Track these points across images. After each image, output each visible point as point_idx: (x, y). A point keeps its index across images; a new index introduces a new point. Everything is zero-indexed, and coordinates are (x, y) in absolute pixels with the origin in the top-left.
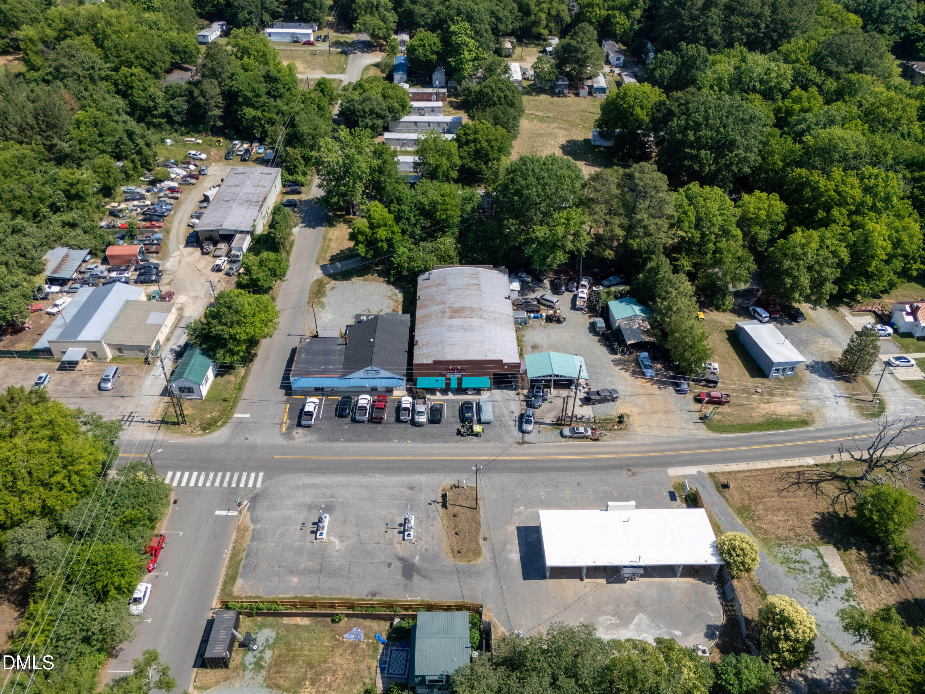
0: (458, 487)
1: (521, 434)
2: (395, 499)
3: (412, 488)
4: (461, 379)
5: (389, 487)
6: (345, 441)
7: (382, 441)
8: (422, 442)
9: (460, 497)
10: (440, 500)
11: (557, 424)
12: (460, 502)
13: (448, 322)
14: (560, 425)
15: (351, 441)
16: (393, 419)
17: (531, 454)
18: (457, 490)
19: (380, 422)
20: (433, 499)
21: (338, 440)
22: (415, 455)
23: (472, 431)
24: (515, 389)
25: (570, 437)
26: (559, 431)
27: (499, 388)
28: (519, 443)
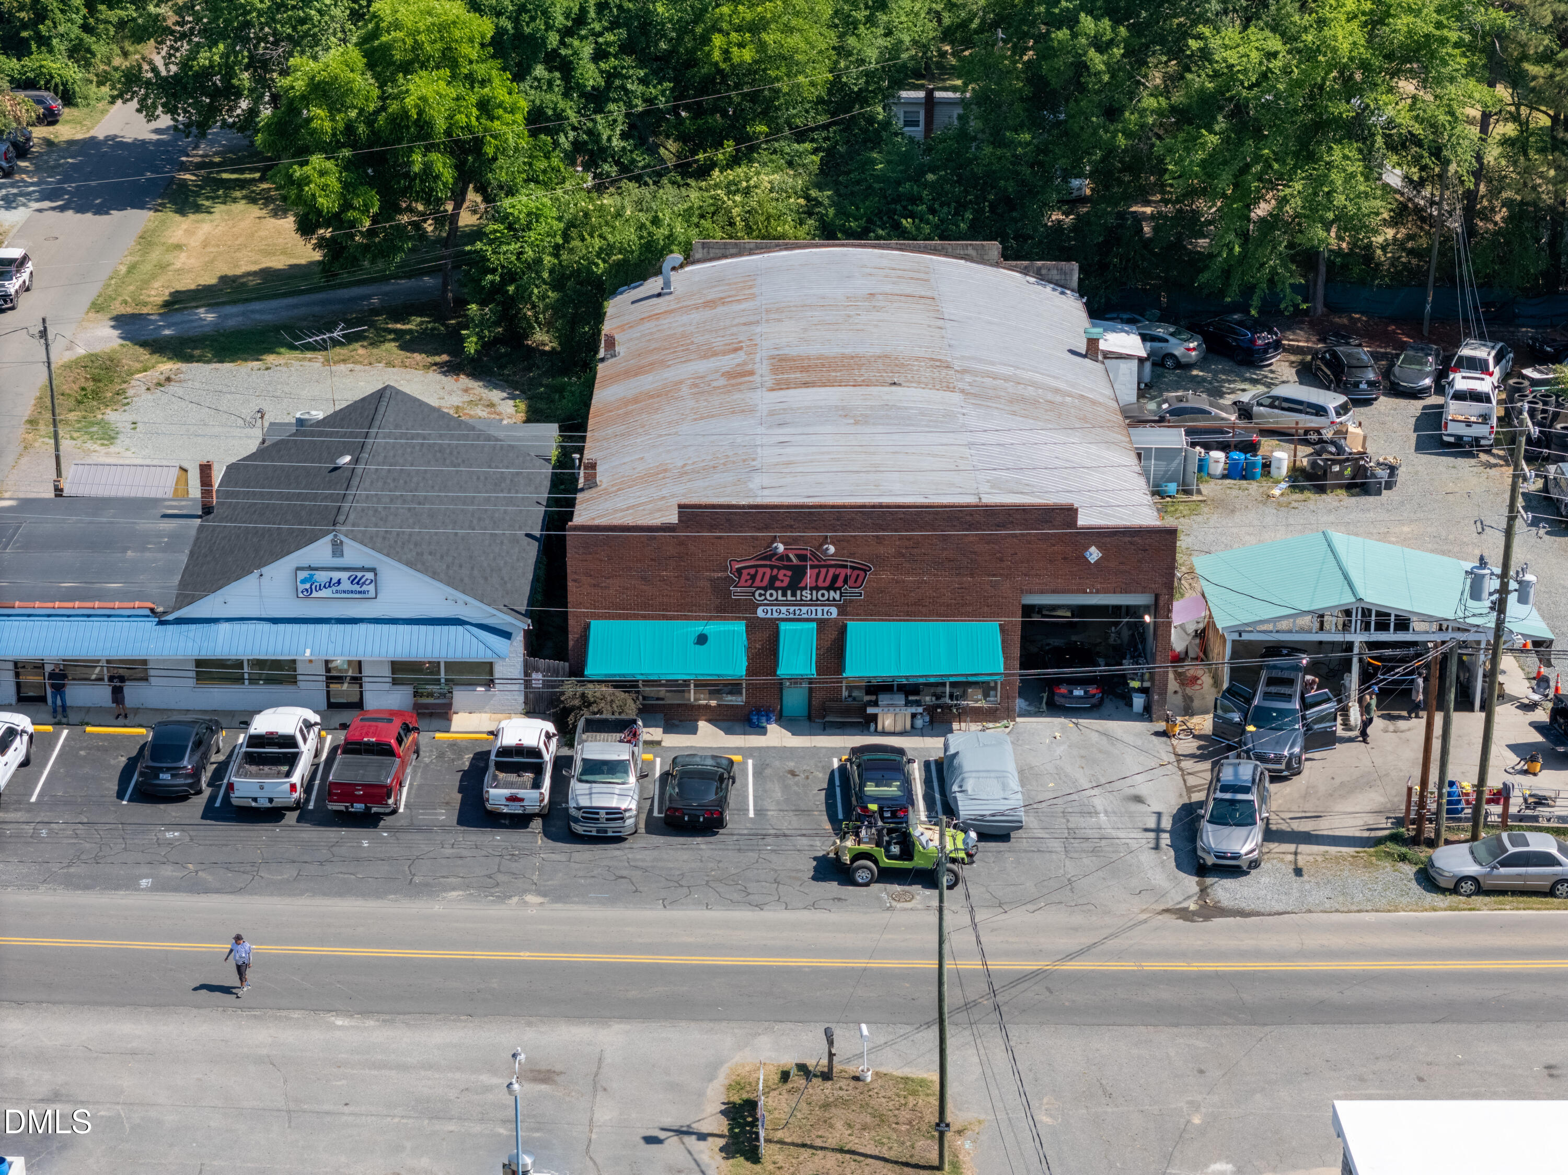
0: (827, 1076)
1: (1191, 883)
2: (435, 1116)
3: (544, 1076)
4: (843, 631)
5: (403, 1068)
6: (161, 886)
7: (378, 894)
8: (613, 900)
9: (839, 1117)
10: (721, 1125)
11: (1395, 838)
12: (838, 1135)
13: (765, 400)
14: (1415, 841)
15: (196, 887)
16: (446, 815)
17: (1258, 954)
18: (820, 1090)
19: (369, 820)
20: (669, 1121)
21: (130, 884)
22: (563, 947)
23: (908, 847)
24: (1147, 714)
25: (1480, 888)
26: (1409, 870)
27: (1055, 708)
28: (1183, 914)
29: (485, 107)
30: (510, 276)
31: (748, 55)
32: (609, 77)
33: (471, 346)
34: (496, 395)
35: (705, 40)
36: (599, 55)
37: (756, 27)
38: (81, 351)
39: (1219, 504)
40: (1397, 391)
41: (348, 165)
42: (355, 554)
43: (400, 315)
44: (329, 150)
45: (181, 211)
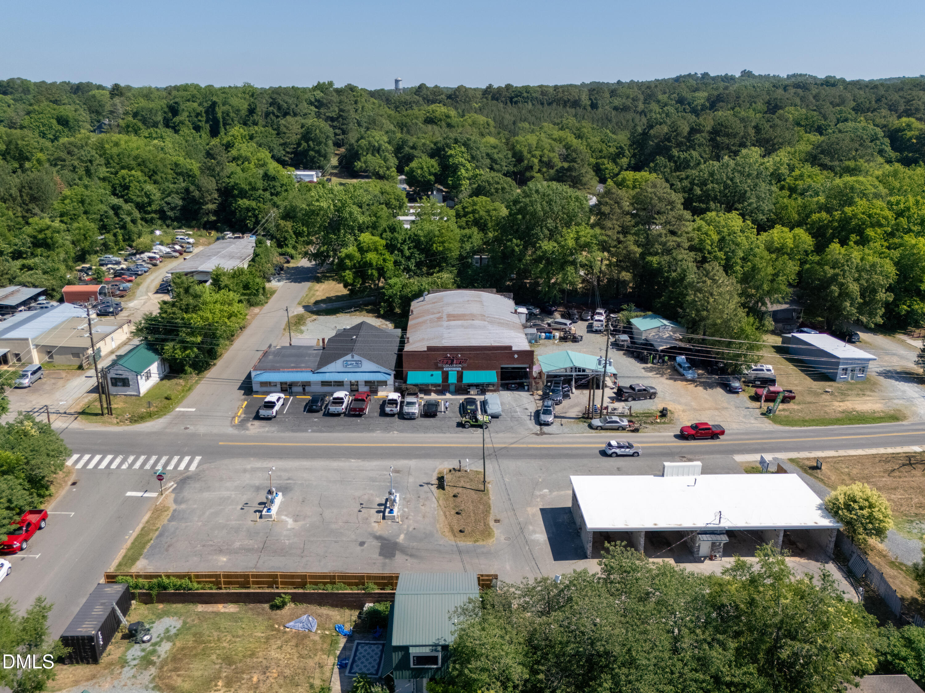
0: (459, 471)
1: (538, 427)
2: (374, 481)
3: (397, 471)
4: (462, 373)
5: (367, 470)
6: (312, 432)
7: (361, 432)
8: (413, 432)
9: (462, 480)
10: (436, 482)
11: (583, 417)
12: (462, 484)
13: (445, 324)
14: (588, 418)
15: (321, 431)
16: (377, 414)
17: (553, 443)
18: (458, 474)
19: (359, 416)
20: (425, 481)
21: (306, 431)
22: (403, 443)
23: (477, 420)
24: (528, 390)
25: (602, 428)
26: (586, 424)
27: (508, 389)
28: (537, 434)
29: (384, 260)
30: (390, 297)
31: (441, 249)
32: (411, 253)
33: (382, 312)
34: (388, 323)
35: (432, 245)
36: (409, 249)
37: (443, 242)
38: (295, 313)
39: (543, 345)
40: (582, 320)
41: (354, 273)
42: (357, 358)
43: (366, 305)
44: (350, 269)
45: (318, 282)
